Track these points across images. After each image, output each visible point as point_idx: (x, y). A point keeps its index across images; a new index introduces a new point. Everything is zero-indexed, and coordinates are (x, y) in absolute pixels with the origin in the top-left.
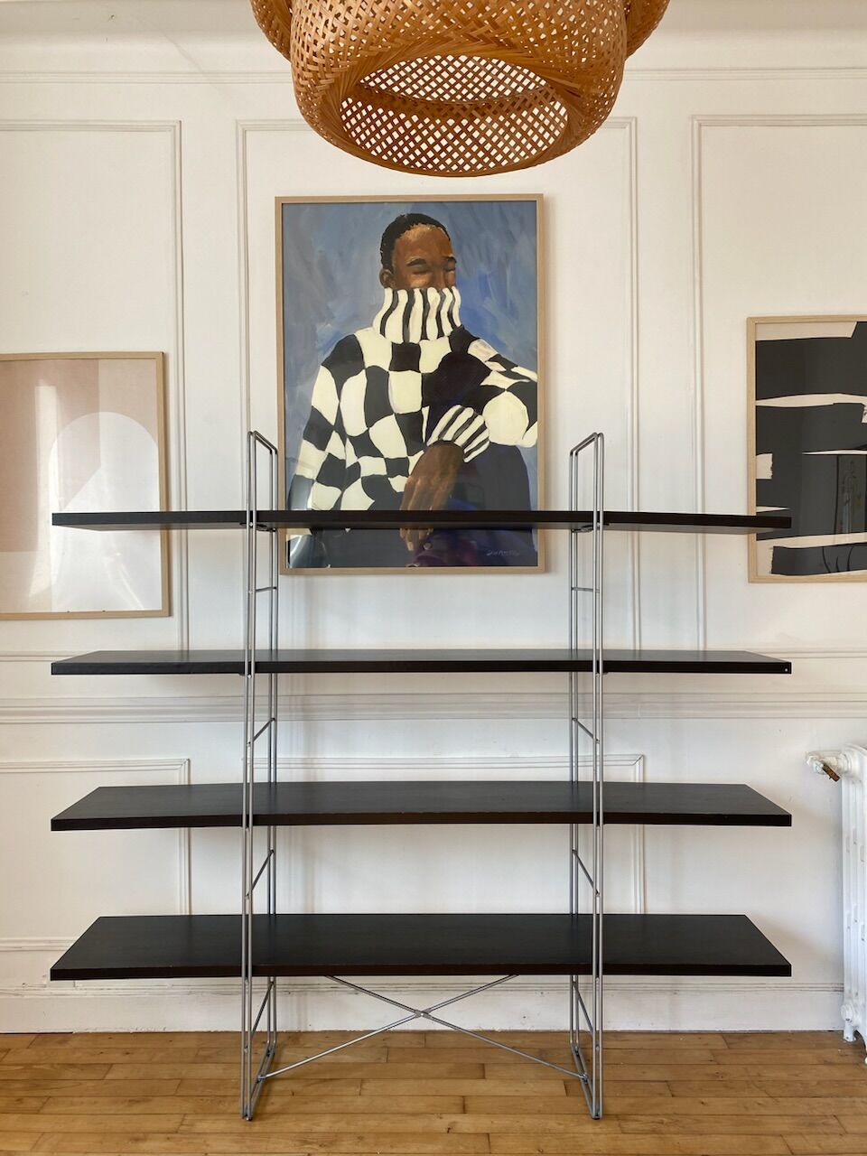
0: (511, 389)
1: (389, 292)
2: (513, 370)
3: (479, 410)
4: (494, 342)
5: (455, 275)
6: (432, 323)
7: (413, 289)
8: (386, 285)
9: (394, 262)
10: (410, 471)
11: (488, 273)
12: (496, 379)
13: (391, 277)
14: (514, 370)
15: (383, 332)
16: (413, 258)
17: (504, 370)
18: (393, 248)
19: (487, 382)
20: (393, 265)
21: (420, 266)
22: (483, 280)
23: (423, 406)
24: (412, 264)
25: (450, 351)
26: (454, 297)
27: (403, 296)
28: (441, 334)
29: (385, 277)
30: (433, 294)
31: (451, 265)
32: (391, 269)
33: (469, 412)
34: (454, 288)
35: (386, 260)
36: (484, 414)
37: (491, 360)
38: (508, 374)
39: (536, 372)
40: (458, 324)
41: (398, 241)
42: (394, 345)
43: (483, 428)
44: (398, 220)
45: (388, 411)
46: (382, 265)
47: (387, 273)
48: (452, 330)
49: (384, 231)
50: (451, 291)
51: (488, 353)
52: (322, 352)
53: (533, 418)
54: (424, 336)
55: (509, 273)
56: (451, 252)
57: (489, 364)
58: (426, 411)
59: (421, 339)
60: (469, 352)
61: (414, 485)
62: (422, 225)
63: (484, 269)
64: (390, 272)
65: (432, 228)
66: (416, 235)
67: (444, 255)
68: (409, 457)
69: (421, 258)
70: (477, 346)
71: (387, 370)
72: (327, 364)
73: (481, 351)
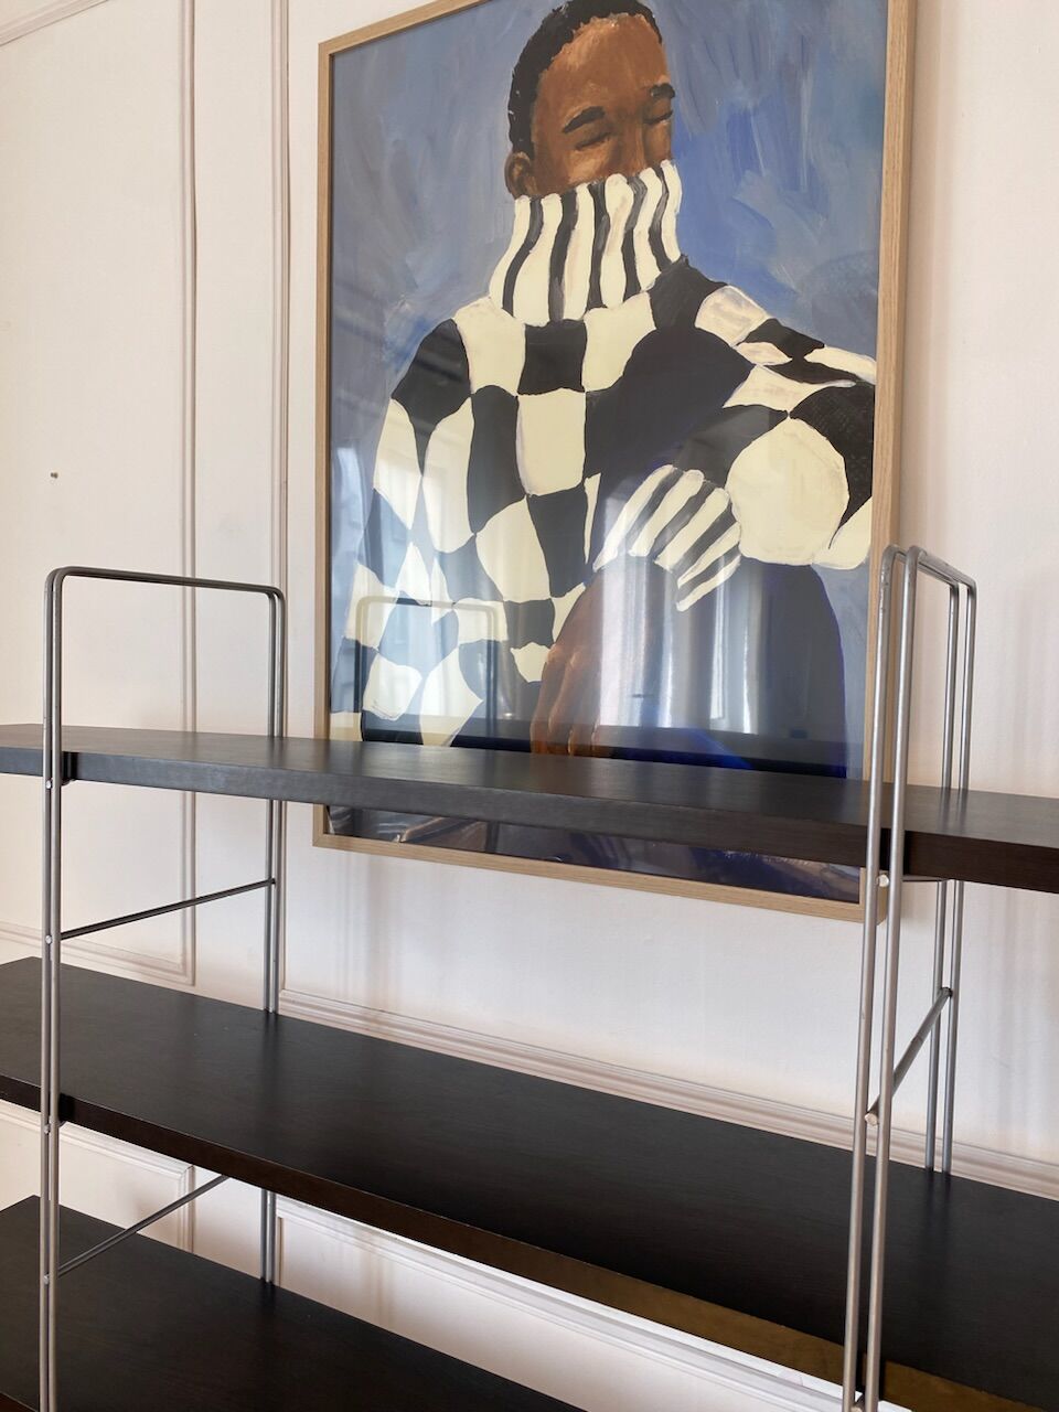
0: (803, 412)
1: (523, 206)
2: (810, 358)
3: (717, 475)
4: (761, 287)
5: (669, 131)
7: (573, 187)
8: (517, 189)
9: (535, 130)
10: (555, 639)
11: (750, 106)
12: (766, 387)
13: (528, 169)
14: (814, 357)
15: (508, 304)
16: (575, 111)
17: (784, 359)
18: (534, 96)
19: (742, 397)
20: (534, 139)
21: (591, 125)
22: (740, 124)
23: (587, 473)
24: (575, 124)
25: (655, 328)
26: (665, 186)
27: (552, 207)
28: (632, 288)
29: (516, 172)
30: (618, 191)
31: (661, 105)
32: (529, 150)
33: (692, 481)
34: (669, 169)
35: (520, 132)
36: (726, 486)
37: (753, 337)
38: (797, 370)
40: (673, 254)
41: (545, 76)
42: (531, 332)
43: (726, 520)
44: (547, 22)
45: (515, 491)
46: (510, 145)
47: (521, 161)
48: (659, 273)
49: (516, 61)
50: (660, 174)
51: (747, 321)
52: (392, 368)
53: (860, 489)
54: (595, 300)
55: (807, 91)
56: (663, 72)
57: (745, 350)
58: (592, 486)
59: (589, 308)
60: (697, 325)
61: (563, 667)
62: (598, 20)
63: (742, 95)
64: (527, 158)
65: (619, 21)
66: (584, 50)
67: (647, 83)
68: (554, 599)
69: (594, 105)
70: (717, 306)
71: (514, 393)
72: (401, 395)
73: (729, 316)
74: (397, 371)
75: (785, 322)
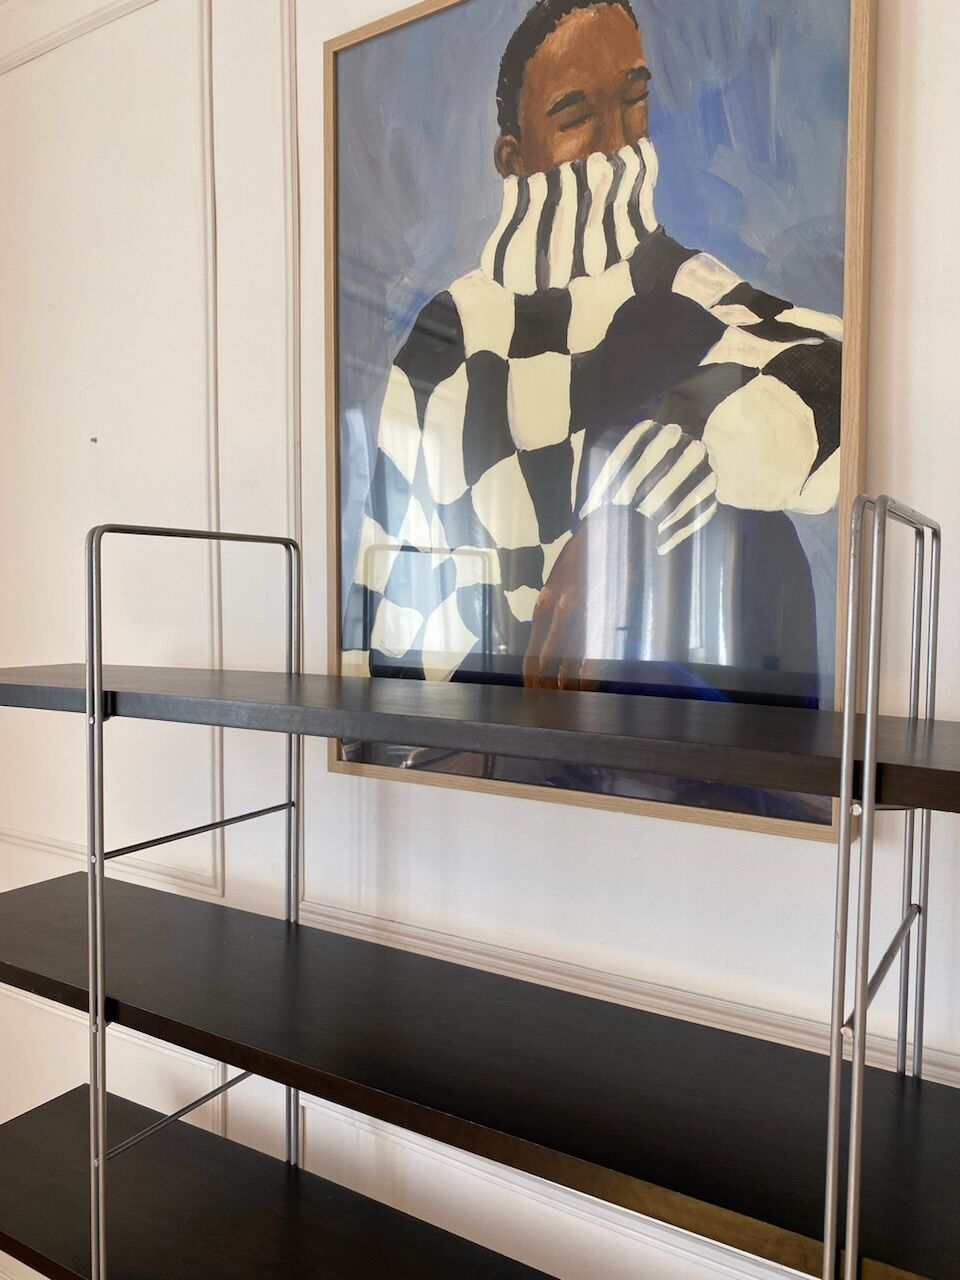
0: (775, 368)
1: (511, 185)
2: (779, 318)
3: (694, 429)
4: (733, 253)
5: (645, 109)
6: (595, 235)
7: (557, 165)
8: (505, 169)
9: (521, 114)
10: (544, 581)
11: (722, 85)
12: (738, 346)
13: (515, 151)
14: (784, 317)
15: (498, 276)
16: (558, 96)
17: (755, 320)
18: (520, 84)
19: (716, 355)
20: (521, 123)
21: (573, 108)
22: (712, 102)
23: (573, 429)
24: (558, 107)
25: (634, 294)
26: (643, 162)
27: (538, 185)
28: (613, 257)
29: (504, 154)
30: (598, 168)
31: (638, 86)
32: (516, 133)
33: (671, 434)
34: (645, 145)
35: (508, 116)
36: (703, 438)
37: (727, 300)
38: (769, 329)
39: (842, 318)
40: (651, 224)
41: (530, 64)
42: (521, 301)
43: (703, 470)
44: (531, 15)
45: (507, 447)
46: (498, 130)
47: (509, 143)
48: (637, 243)
49: (503, 51)
50: (638, 151)
51: (720, 285)
52: (394, 336)
53: (829, 438)
54: (579, 270)
55: (775, 69)
56: (641, 57)
57: (719, 312)
58: (578, 440)
59: (573, 277)
60: (674, 290)
61: (553, 608)
62: (579, 10)
63: (714, 75)
64: (514, 140)
65: (599, 10)
66: (566, 38)
67: (624, 67)
68: (543, 546)
69: (577, 89)
70: (692, 272)
71: (505, 357)
72: (403, 361)
73: (704, 282)
74: (398, 339)
75: (757, 285)
